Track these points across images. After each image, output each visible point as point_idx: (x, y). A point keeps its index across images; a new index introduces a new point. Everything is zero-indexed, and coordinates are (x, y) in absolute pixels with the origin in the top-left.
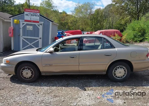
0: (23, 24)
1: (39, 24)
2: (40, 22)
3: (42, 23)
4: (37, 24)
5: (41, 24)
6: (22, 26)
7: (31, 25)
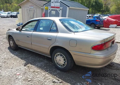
0: (50, 9)
1: (59, 9)
2: (60, 8)
3: (62, 8)
4: (58, 9)
5: (61, 10)
6: (49, 11)
7: (54, 10)
